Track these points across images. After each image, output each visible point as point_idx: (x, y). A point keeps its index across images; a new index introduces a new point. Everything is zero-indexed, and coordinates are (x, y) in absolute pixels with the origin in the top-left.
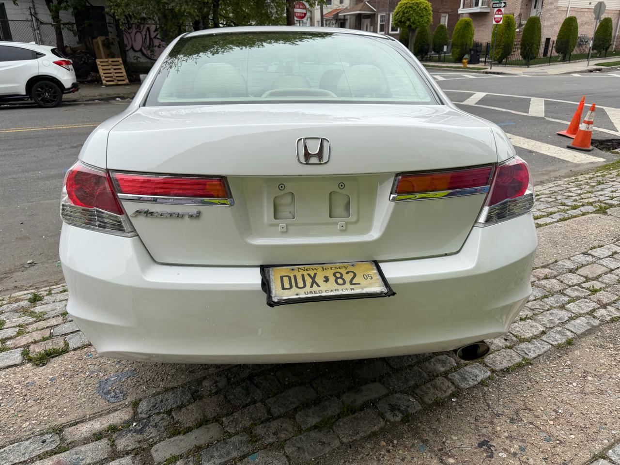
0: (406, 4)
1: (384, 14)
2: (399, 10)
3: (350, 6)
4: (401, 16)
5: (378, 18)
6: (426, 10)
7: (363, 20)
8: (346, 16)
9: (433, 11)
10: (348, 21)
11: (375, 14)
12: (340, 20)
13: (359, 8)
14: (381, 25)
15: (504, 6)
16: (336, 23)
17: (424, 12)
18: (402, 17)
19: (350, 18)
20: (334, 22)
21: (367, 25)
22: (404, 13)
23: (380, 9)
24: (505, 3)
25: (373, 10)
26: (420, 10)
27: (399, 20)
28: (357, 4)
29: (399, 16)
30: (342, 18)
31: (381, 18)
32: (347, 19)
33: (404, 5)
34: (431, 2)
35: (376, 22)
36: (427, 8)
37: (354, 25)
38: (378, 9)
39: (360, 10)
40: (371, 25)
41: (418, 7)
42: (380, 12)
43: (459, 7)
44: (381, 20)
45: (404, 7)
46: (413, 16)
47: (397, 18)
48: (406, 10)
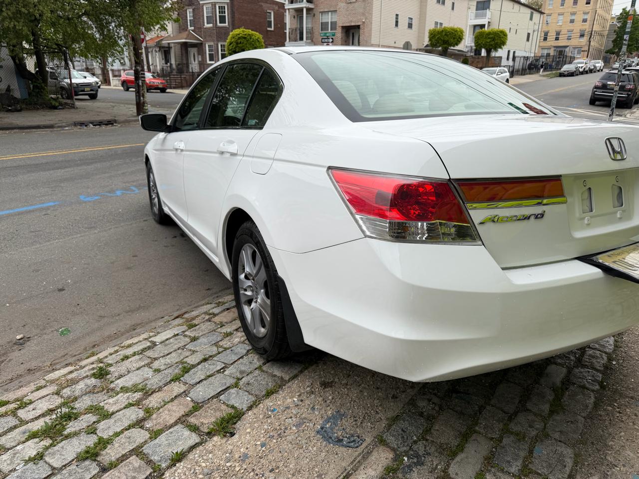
0: (239, 34)
1: (212, 44)
2: (233, 40)
3: (173, 34)
4: (234, 46)
5: (205, 47)
6: (258, 41)
7: (189, 49)
8: (170, 44)
9: (264, 43)
10: (173, 48)
11: (202, 44)
12: (164, 47)
13: (185, 37)
14: (210, 54)
15: (332, 42)
16: (159, 51)
17: (257, 44)
18: (236, 47)
19: (175, 46)
20: (157, 50)
21: (194, 54)
22: (237, 43)
23: (207, 38)
24: (332, 39)
25: (199, 40)
26: (253, 41)
27: (233, 50)
28: (180, 32)
29: (233, 46)
30: (167, 45)
31: (209, 47)
32: (172, 47)
33: (236, 36)
34: (262, 34)
35: (204, 51)
36: (259, 39)
37: (180, 53)
38: (205, 38)
39: (186, 39)
40: (199, 54)
41: (251, 38)
42: (207, 41)
43: (286, 40)
44: (209, 50)
45: (237, 37)
46: (247, 47)
47: (231, 48)
48: (239, 41)
